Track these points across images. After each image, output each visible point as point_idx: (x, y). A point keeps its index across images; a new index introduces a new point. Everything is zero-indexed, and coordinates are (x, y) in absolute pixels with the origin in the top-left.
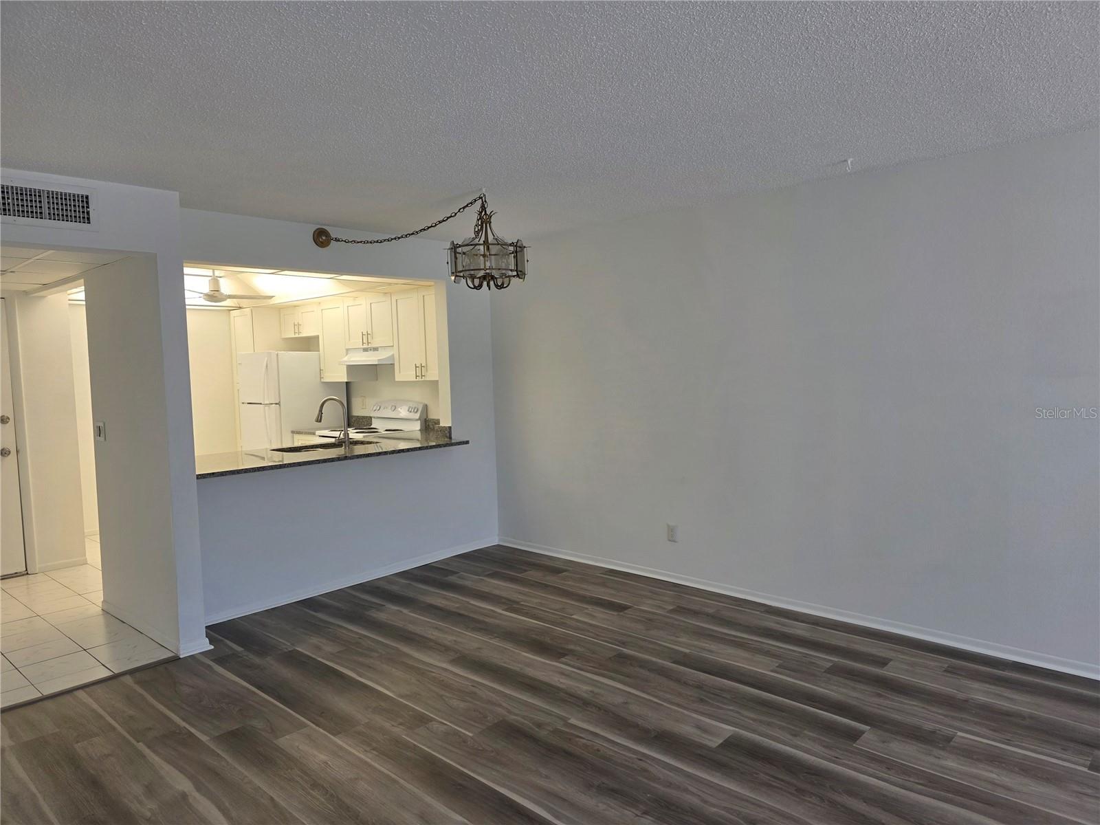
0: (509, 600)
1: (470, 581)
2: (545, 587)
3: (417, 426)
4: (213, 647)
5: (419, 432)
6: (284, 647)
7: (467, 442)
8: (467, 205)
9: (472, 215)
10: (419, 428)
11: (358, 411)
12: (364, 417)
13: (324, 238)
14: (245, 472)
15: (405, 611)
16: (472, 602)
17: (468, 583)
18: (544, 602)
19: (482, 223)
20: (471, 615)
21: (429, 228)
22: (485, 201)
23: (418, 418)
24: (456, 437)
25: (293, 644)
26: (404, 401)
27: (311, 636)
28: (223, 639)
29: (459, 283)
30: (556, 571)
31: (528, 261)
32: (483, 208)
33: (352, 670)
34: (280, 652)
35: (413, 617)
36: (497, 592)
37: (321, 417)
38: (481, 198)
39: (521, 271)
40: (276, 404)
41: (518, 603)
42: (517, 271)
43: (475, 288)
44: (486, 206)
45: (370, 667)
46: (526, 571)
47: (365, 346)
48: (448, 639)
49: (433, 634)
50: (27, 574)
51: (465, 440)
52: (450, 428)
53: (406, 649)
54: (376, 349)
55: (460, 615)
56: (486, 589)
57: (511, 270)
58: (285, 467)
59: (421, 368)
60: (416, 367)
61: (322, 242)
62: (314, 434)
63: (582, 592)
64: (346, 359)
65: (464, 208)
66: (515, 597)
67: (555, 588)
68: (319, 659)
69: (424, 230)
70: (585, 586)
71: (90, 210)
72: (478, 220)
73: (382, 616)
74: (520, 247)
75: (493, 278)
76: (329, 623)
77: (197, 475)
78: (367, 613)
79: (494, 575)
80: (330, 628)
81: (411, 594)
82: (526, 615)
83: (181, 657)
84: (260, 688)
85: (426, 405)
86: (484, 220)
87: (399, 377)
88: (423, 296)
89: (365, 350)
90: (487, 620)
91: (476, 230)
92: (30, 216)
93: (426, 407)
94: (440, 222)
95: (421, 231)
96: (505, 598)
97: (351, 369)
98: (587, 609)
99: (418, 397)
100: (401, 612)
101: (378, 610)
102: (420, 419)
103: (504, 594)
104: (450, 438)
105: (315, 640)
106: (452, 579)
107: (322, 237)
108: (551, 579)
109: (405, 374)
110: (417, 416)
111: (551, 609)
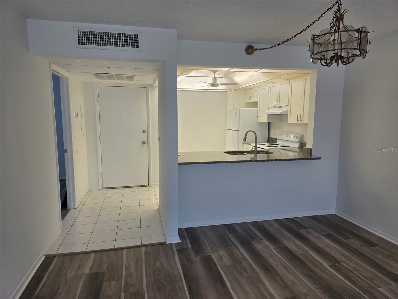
0: (335, 259)
1: (313, 236)
2: (361, 255)
3: (297, 145)
4: (180, 242)
5: (298, 148)
6: (207, 252)
7: (320, 158)
8: (327, 10)
9: (330, 16)
10: (298, 146)
11: (272, 136)
12: (274, 138)
13: (251, 50)
14: (202, 164)
15: (271, 247)
16: (311, 253)
17: (311, 238)
18: (359, 268)
19: (337, 20)
20: (308, 263)
21: (301, 32)
22: (341, 4)
23: (298, 141)
24: (314, 154)
25: (212, 252)
26: (292, 133)
27: (222, 249)
28: (187, 237)
29: (316, 63)
30: (371, 244)
31: (370, 42)
32: (338, 9)
33: (230, 282)
34: (204, 255)
35: (275, 253)
36: (328, 250)
37: (246, 139)
38: (337, 2)
39: (363, 50)
40: (238, 130)
41: (339, 262)
42: (359, 49)
43: (327, 65)
44: (341, 7)
45: (240, 284)
46: (349, 238)
47: (276, 106)
48: (289, 278)
49: (281, 270)
50: (149, 186)
51: (319, 157)
52: (311, 149)
53: (263, 277)
54: (280, 107)
55: (301, 261)
56: (321, 245)
57: (355, 49)
58: (220, 163)
59: (300, 117)
60: (298, 116)
61: (250, 53)
62: (250, 145)
63: (388, 267)
64: (268, 111)
65: (325, 13)
66: (339, 257)
67: (368, 258)
68: (219, 267)
69: (299, 33)
70: (391, 263)
71: (139, 41)
72: (334, 18)
73: (258, 247)
74: (364, 32)
75: (341, 57)
76: (233, 243)
77: (178, 163)
78: (252, 242)
79: (328, 236)
80: (231, 246)
81: (278, 236)
82: (344, 275)
83: (167, 243)
84: (185, 277)
85: (303, 135)
86: (339, 18)
87: (289, 121)
88: (305, 79)
89: (276, 107)
90: (317, 271)
91: (332, 25)
92: (114, 46)
93: (303, 136)
94: (309, 27)
95: (297, 35)
96: (333, 257)
97: (270, 116)
98: (391, 285)
99: (299, 131)
100: (269, 246)
101: (258, 242)
102: (299, 142)
103: (332, 252)
104: (311, 155)
105: (222, 252)
106: (303, 231)
107: (250, 50)
108: (366, 250)
109: (292, 119)
110: (298, 140)
111: (362, 275)
